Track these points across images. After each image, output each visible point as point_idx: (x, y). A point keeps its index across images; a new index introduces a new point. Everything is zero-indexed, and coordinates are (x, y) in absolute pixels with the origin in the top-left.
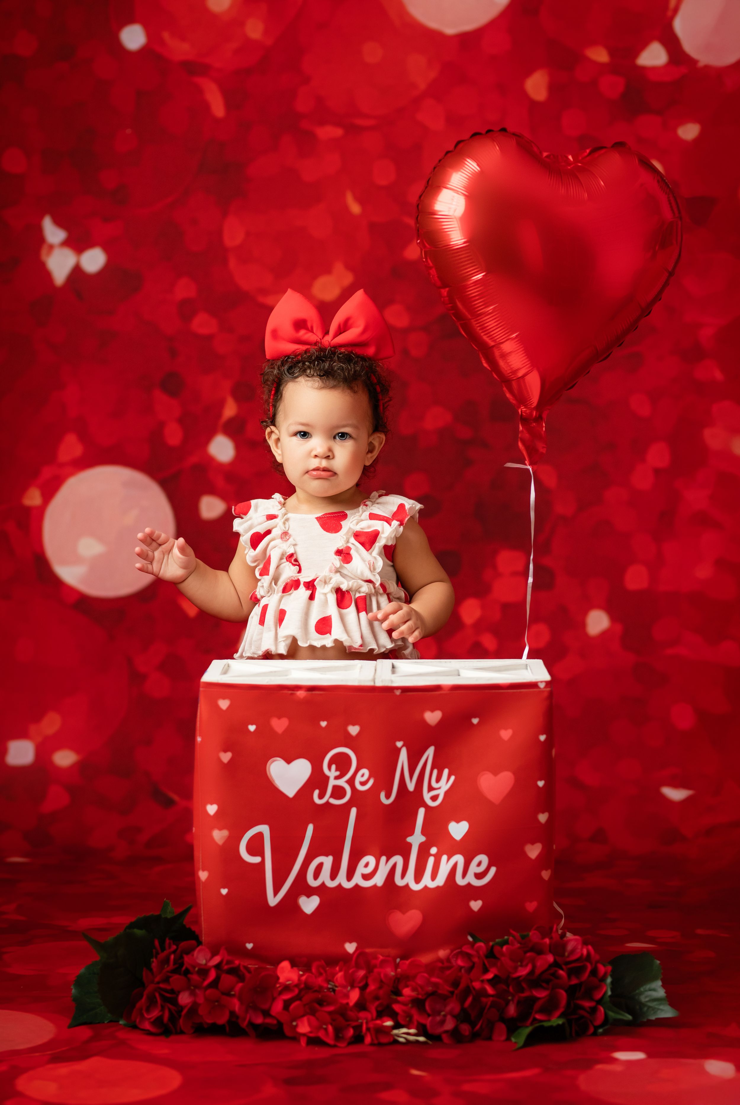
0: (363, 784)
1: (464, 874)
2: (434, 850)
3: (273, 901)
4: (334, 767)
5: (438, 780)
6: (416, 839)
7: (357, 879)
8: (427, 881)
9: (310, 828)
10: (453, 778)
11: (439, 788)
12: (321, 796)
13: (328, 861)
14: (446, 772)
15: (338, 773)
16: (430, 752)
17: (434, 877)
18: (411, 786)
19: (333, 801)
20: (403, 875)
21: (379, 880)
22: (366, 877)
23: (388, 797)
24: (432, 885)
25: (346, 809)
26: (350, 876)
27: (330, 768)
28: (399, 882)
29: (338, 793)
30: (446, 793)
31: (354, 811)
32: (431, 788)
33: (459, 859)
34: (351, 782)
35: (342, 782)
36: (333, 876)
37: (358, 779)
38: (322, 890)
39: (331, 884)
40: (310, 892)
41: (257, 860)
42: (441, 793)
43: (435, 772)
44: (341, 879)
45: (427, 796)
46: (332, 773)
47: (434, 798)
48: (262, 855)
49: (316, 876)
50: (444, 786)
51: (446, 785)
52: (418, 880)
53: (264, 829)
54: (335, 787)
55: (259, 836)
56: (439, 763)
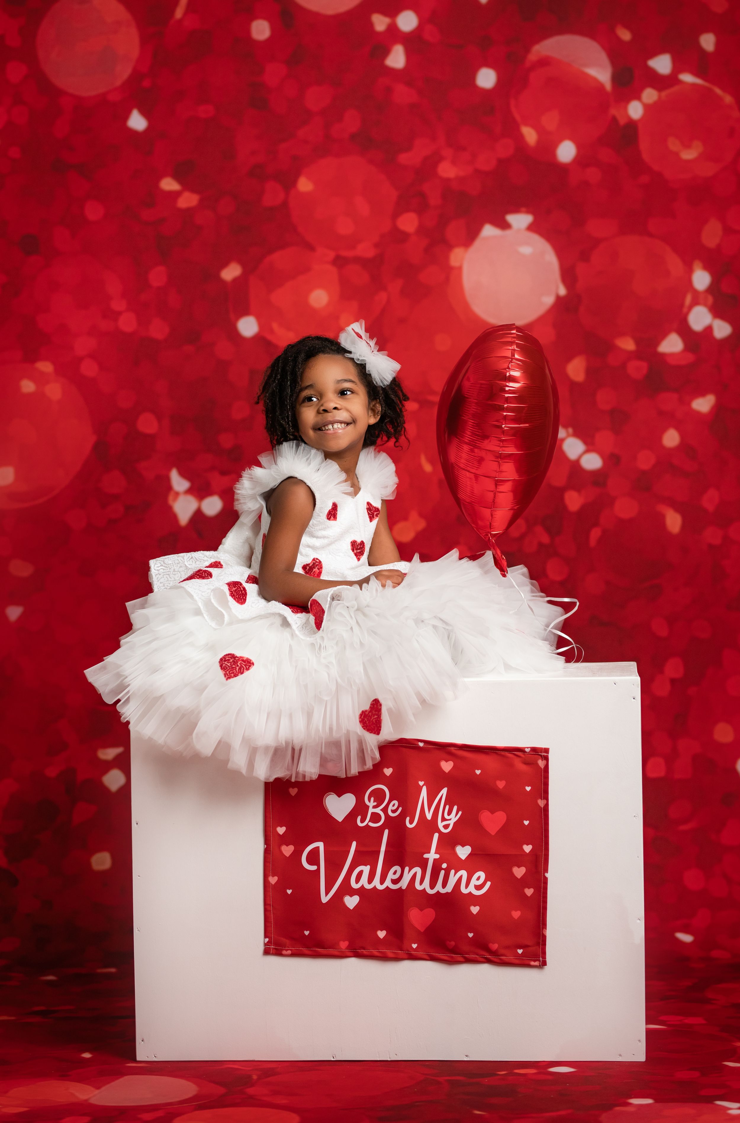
0: (394, 811)
1: (467, 886)
2: (444, 866)
3: (325, 899)
4: (372, 799)
5: (449, 813)
6: (432, 856)
7: (388, 883)
8: (439, 887)
9: (354, 844)
10: (460, 813)
11: (450, 820)
12: (362, 821)
13: (366, 869)
14: (455, 808)
15: (375, 804)
16: (444, 791)
17: (444, 885)
18: (429, 816)
19: (372, 825)
20: (421, 882)
21: (404, 884)
22: (395, 882)
23: (411, 822)
24: (443, 891)
25: (381, 830)
26: (382, 881)
27: (369, 800)
28: (418, 887)
29: (376, 818)
30: (455, 823)
31: (386, 832)
32: (444, 819)
33: (464, 873)
34: (385, 810)
35: (378, 810)
36: (370, 880)
37: (390, 808)
38: (361, 892)
39: (368, 887)
40: (352, 892)
41: (314, 868)
42: (452, 823)
43: (447, 807)
44: (376, 882)
45: (441, 825)
46: (371, 804)
47: (446, 827)
48: (317, 863)
49: (358, 880)
50: (453, 818)
51: (455, 817)
52: (432, 886)
53: (321, 845)
54: (373, 814)
55: (316, 850)
56: (450, 801)
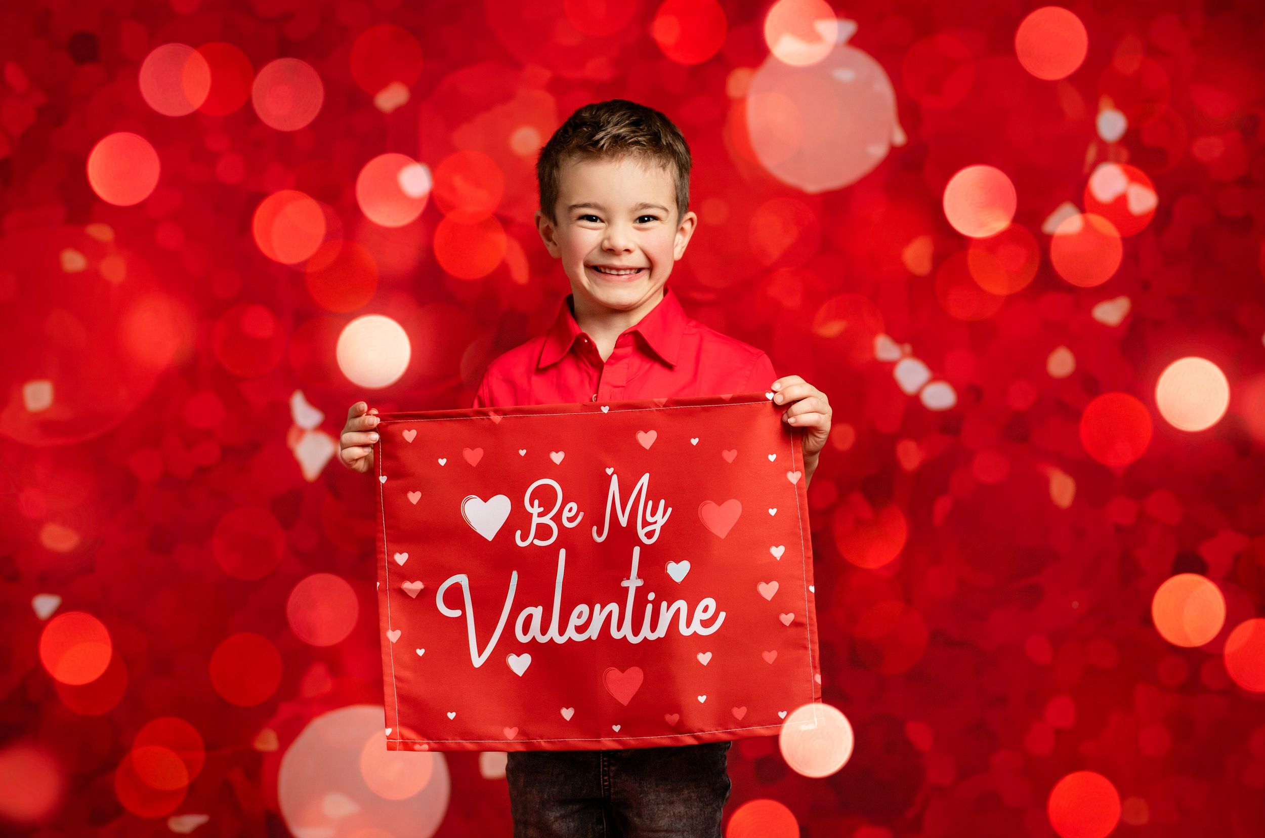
0: (571, 520)
1: (688, 624)
2: (651, 596)
3: (478, 661)
4: (536, 502)
5: (653, 514)
6: (633, 583)
7: (571, 633)
8: (646, 632)
9: (515, 576)
10: (670, 510)
11: (655, 522)
12: (524, 538)
13: (537, 612)
14: (662, 503)
15: (542, 509)
16: (645, 479)
17: (653, 628)
18: (623, 521)
19: (538, 543)
20: (619, 628)
21: (593, 632)
22: (580, 629)
23: (600, 533)
24: (652, 637)
25: (553, 551)
26: (562, 631)
27: (532, 505)
28: (616, 634)
29: (543, 532)
30: (663, 528)
31: (563, 553)
32: (645, 523)
33: (682, 605)
34: (557, 518)
35: (547, 520)
36: (544, 630)
37: (566, 514)
38: (532, 647)
39: (543, 639)
40: (520, 649)
41: (457, 613)
42: (657, 528)
43: (650, 503)
44: (553, 631)
45: (641, 533)
46: (535, 510)
47: (649, 535)
48: (462, 607)
49: (526, 630)
50: (660, 519)
51: (663, 518)
52: (636, 631)
53: (462, 579)
54: (539, 526)
55: (457, 587)
56: (654, 495)
